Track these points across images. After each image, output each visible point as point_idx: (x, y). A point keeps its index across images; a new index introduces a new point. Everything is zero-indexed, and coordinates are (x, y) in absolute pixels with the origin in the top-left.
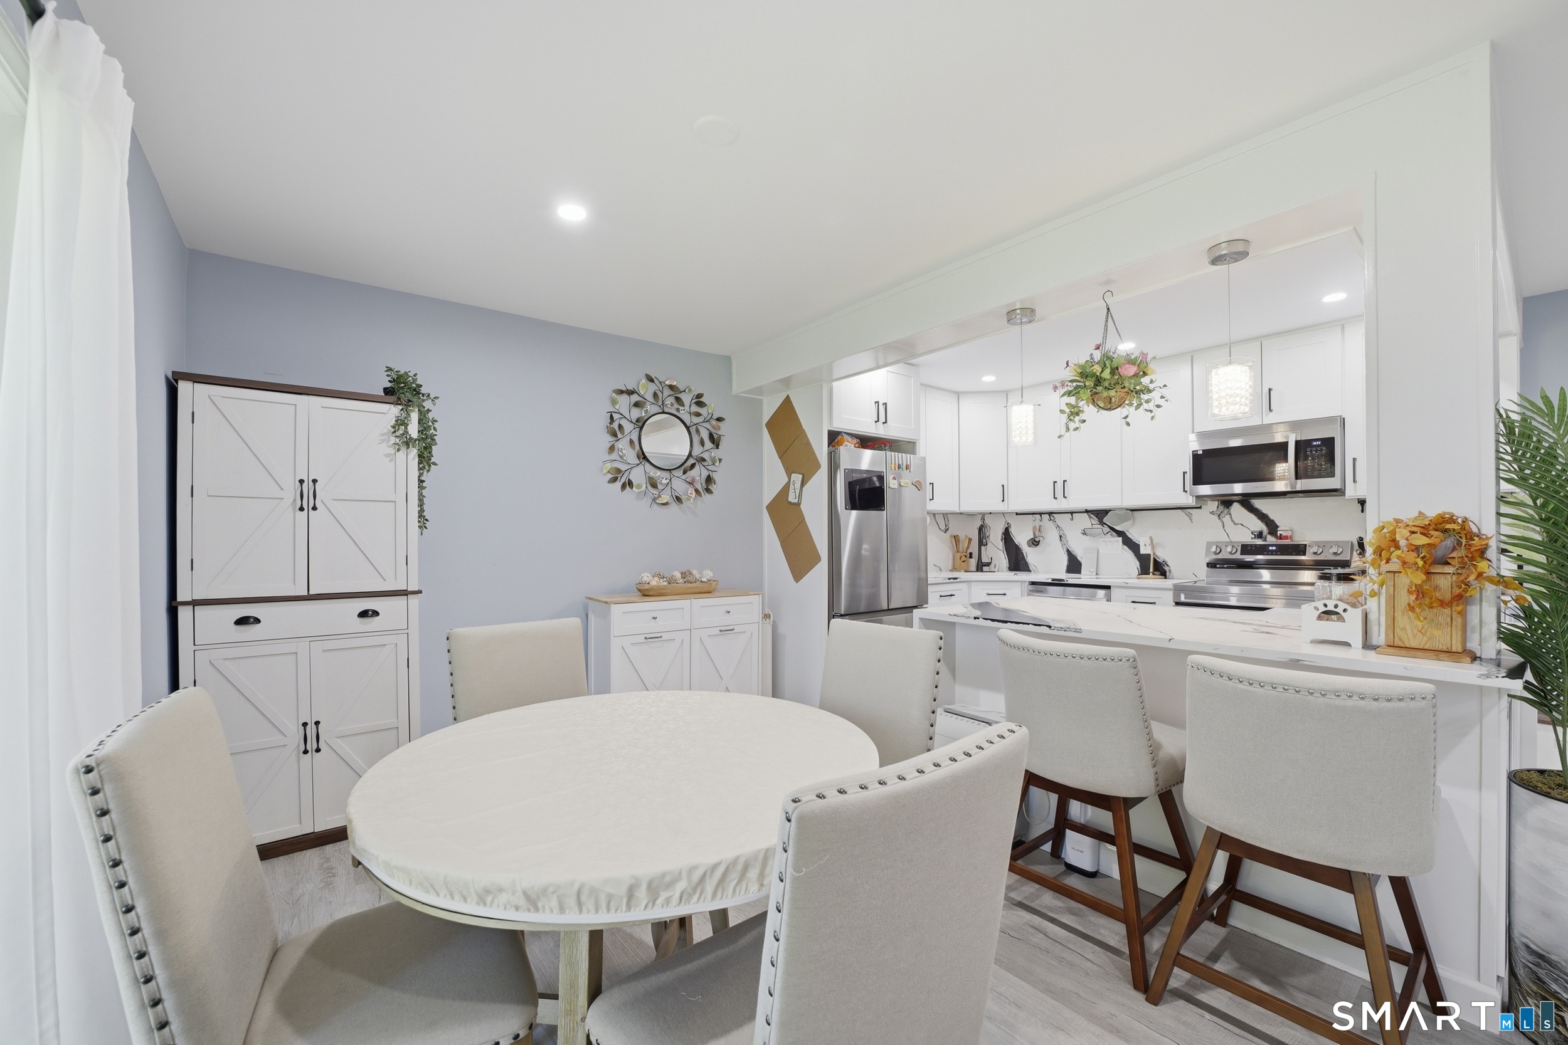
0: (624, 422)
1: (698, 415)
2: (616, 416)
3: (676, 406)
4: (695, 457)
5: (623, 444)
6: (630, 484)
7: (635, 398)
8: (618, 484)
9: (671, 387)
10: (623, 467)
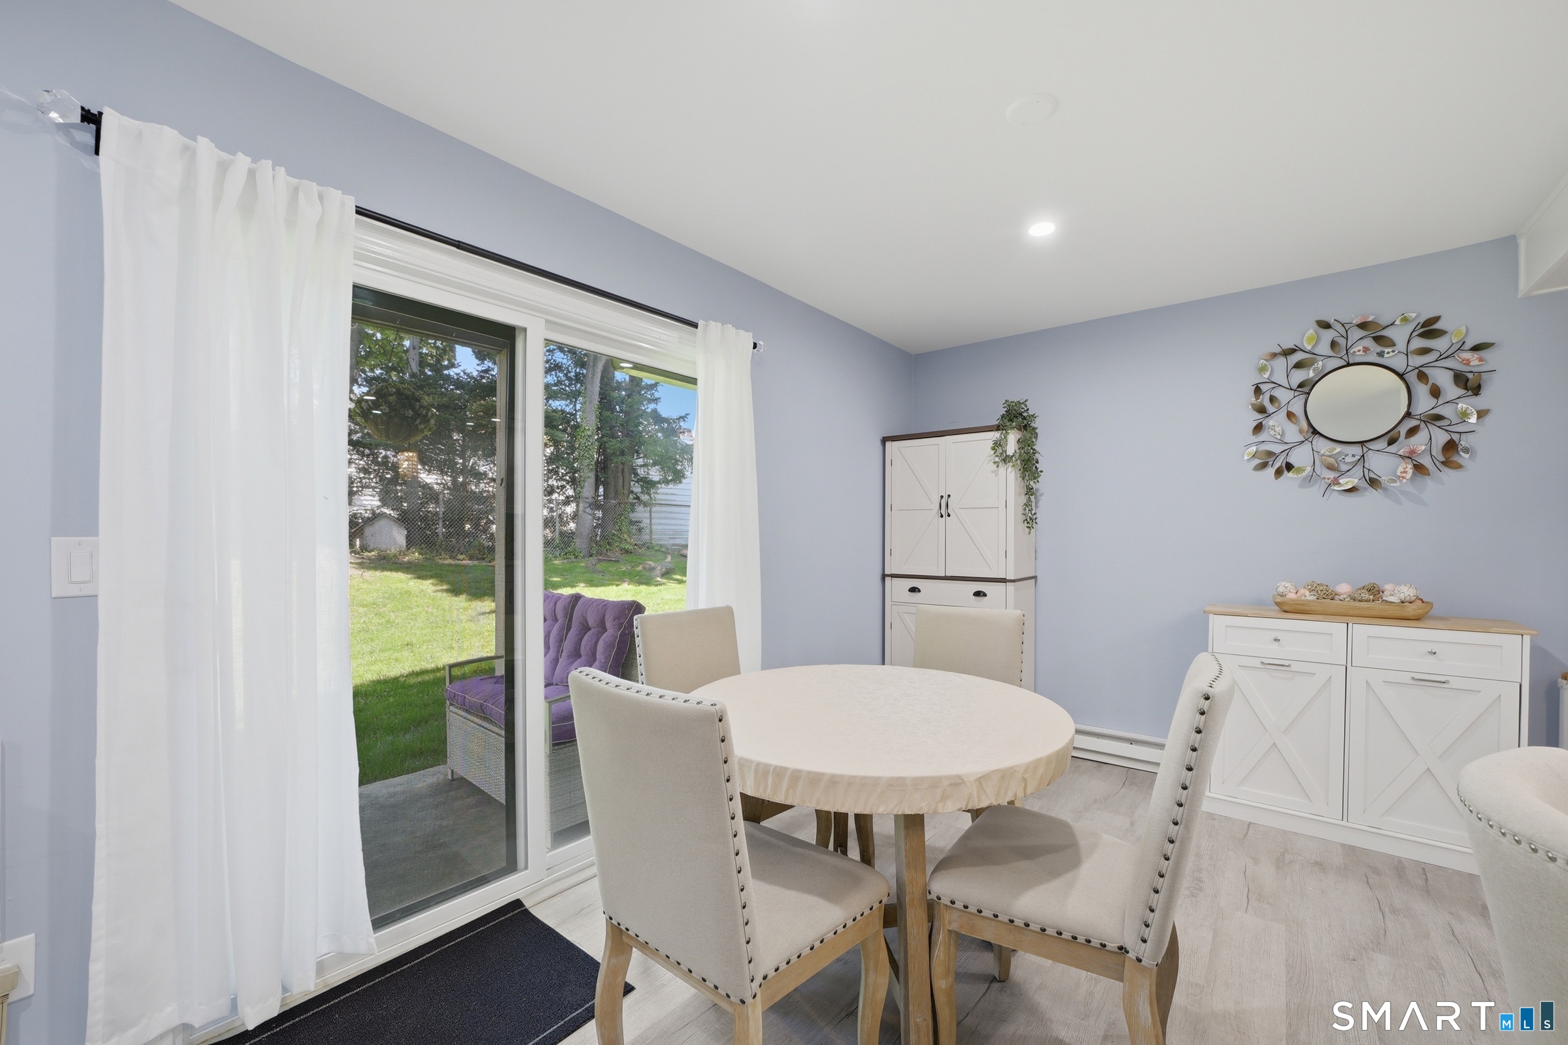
0: (1279, 393)
1: (1425, 351)
2: (1264, 387)
3: (1375, 348)
4: (1418, 417)
5: (1277, 422)
6: (1289, 467)
7: (1298, 357)
8: (1270, 471)
9: (1363, 326)
10: (1277, 449)
